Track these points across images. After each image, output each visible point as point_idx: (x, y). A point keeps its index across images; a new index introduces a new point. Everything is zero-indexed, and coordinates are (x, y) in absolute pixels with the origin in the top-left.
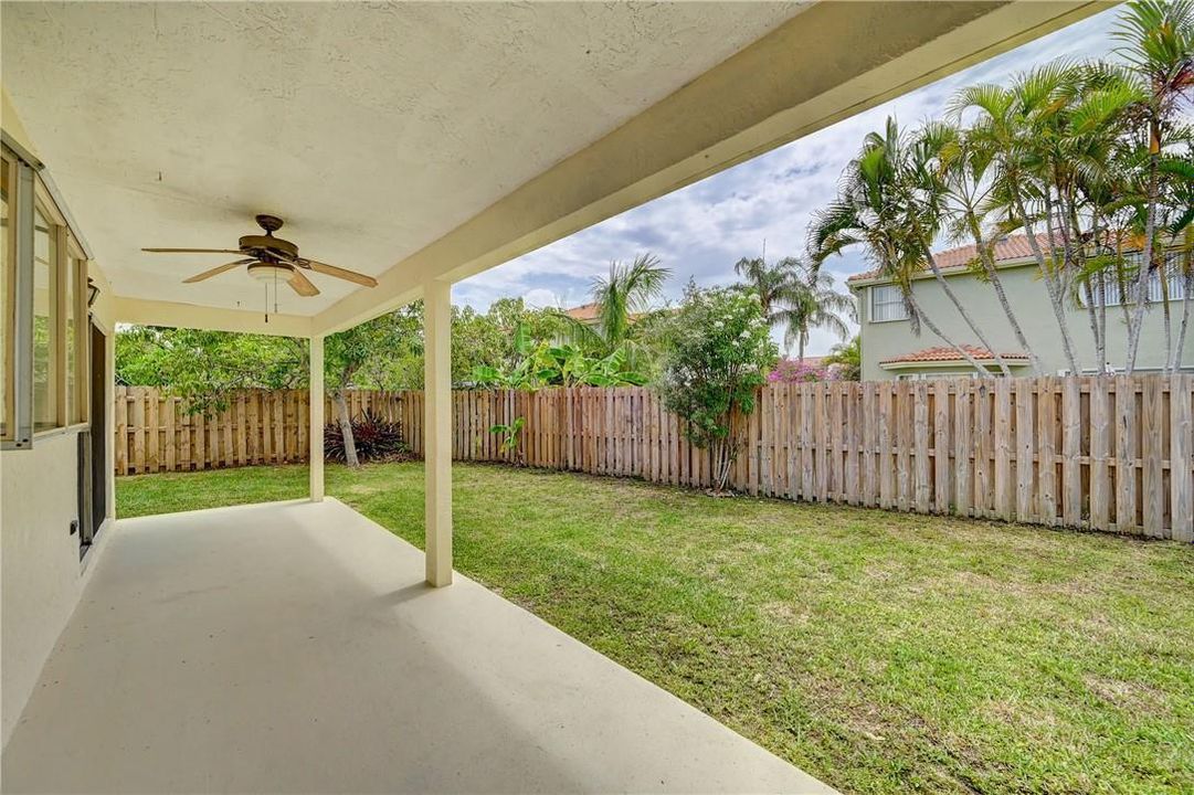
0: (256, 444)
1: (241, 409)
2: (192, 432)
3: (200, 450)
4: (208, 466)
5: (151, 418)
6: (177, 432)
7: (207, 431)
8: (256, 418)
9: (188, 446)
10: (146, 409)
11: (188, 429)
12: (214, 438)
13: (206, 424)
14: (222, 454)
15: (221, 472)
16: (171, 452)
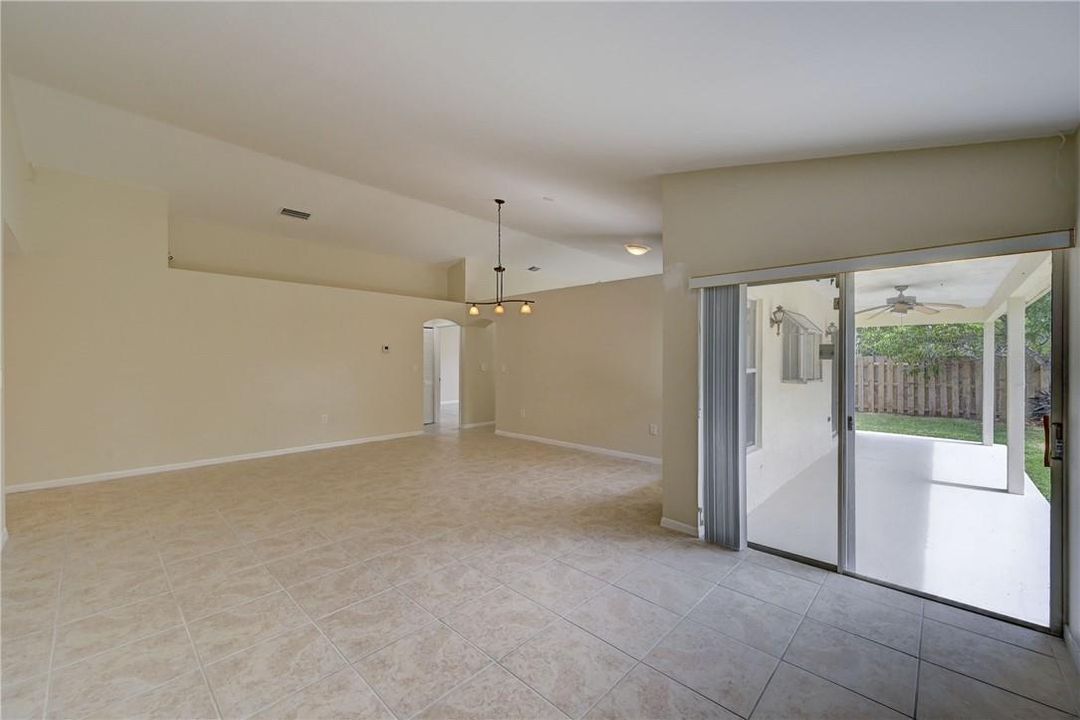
0: (968, 402)
1: (955, 373)
2: (916, 388)
3: (921, 401)
4: (927, 414)
5: (888, 379)
6: (905, 388)
7: (926, 389)
8: (969, 381)
9: (912, 398)
10: (885, 371)
11: (912, 386)
12: (932, 394)
13: (926, 382)
14: (938, 405)
15: (937, 419)
16: (900, 402)
